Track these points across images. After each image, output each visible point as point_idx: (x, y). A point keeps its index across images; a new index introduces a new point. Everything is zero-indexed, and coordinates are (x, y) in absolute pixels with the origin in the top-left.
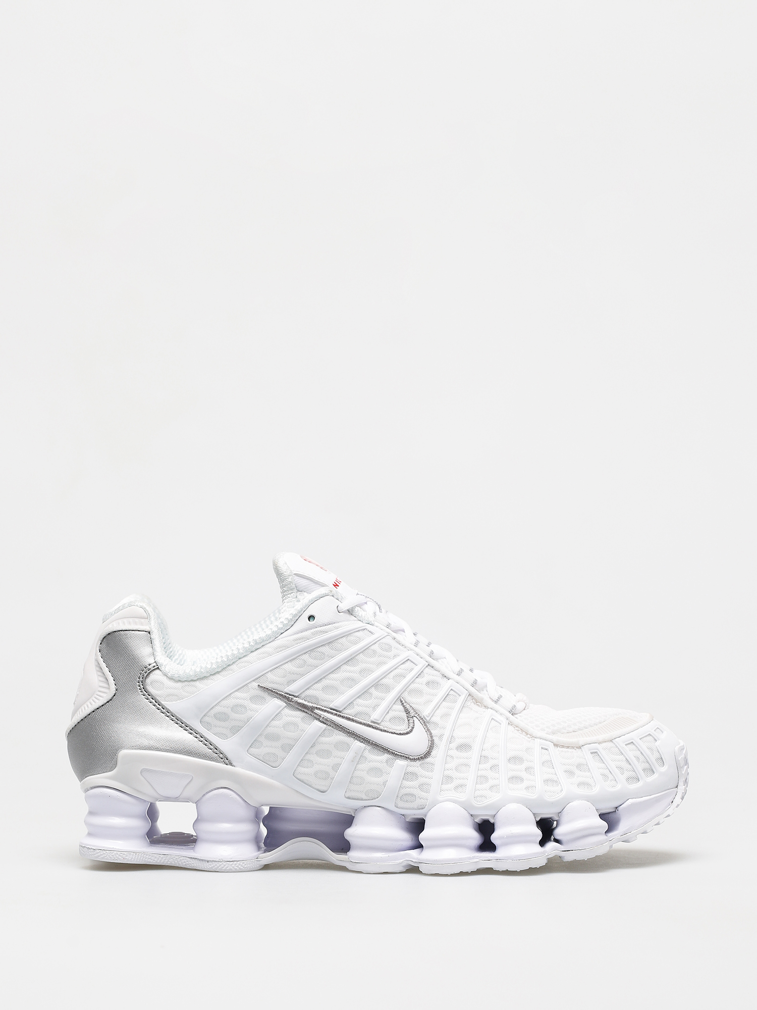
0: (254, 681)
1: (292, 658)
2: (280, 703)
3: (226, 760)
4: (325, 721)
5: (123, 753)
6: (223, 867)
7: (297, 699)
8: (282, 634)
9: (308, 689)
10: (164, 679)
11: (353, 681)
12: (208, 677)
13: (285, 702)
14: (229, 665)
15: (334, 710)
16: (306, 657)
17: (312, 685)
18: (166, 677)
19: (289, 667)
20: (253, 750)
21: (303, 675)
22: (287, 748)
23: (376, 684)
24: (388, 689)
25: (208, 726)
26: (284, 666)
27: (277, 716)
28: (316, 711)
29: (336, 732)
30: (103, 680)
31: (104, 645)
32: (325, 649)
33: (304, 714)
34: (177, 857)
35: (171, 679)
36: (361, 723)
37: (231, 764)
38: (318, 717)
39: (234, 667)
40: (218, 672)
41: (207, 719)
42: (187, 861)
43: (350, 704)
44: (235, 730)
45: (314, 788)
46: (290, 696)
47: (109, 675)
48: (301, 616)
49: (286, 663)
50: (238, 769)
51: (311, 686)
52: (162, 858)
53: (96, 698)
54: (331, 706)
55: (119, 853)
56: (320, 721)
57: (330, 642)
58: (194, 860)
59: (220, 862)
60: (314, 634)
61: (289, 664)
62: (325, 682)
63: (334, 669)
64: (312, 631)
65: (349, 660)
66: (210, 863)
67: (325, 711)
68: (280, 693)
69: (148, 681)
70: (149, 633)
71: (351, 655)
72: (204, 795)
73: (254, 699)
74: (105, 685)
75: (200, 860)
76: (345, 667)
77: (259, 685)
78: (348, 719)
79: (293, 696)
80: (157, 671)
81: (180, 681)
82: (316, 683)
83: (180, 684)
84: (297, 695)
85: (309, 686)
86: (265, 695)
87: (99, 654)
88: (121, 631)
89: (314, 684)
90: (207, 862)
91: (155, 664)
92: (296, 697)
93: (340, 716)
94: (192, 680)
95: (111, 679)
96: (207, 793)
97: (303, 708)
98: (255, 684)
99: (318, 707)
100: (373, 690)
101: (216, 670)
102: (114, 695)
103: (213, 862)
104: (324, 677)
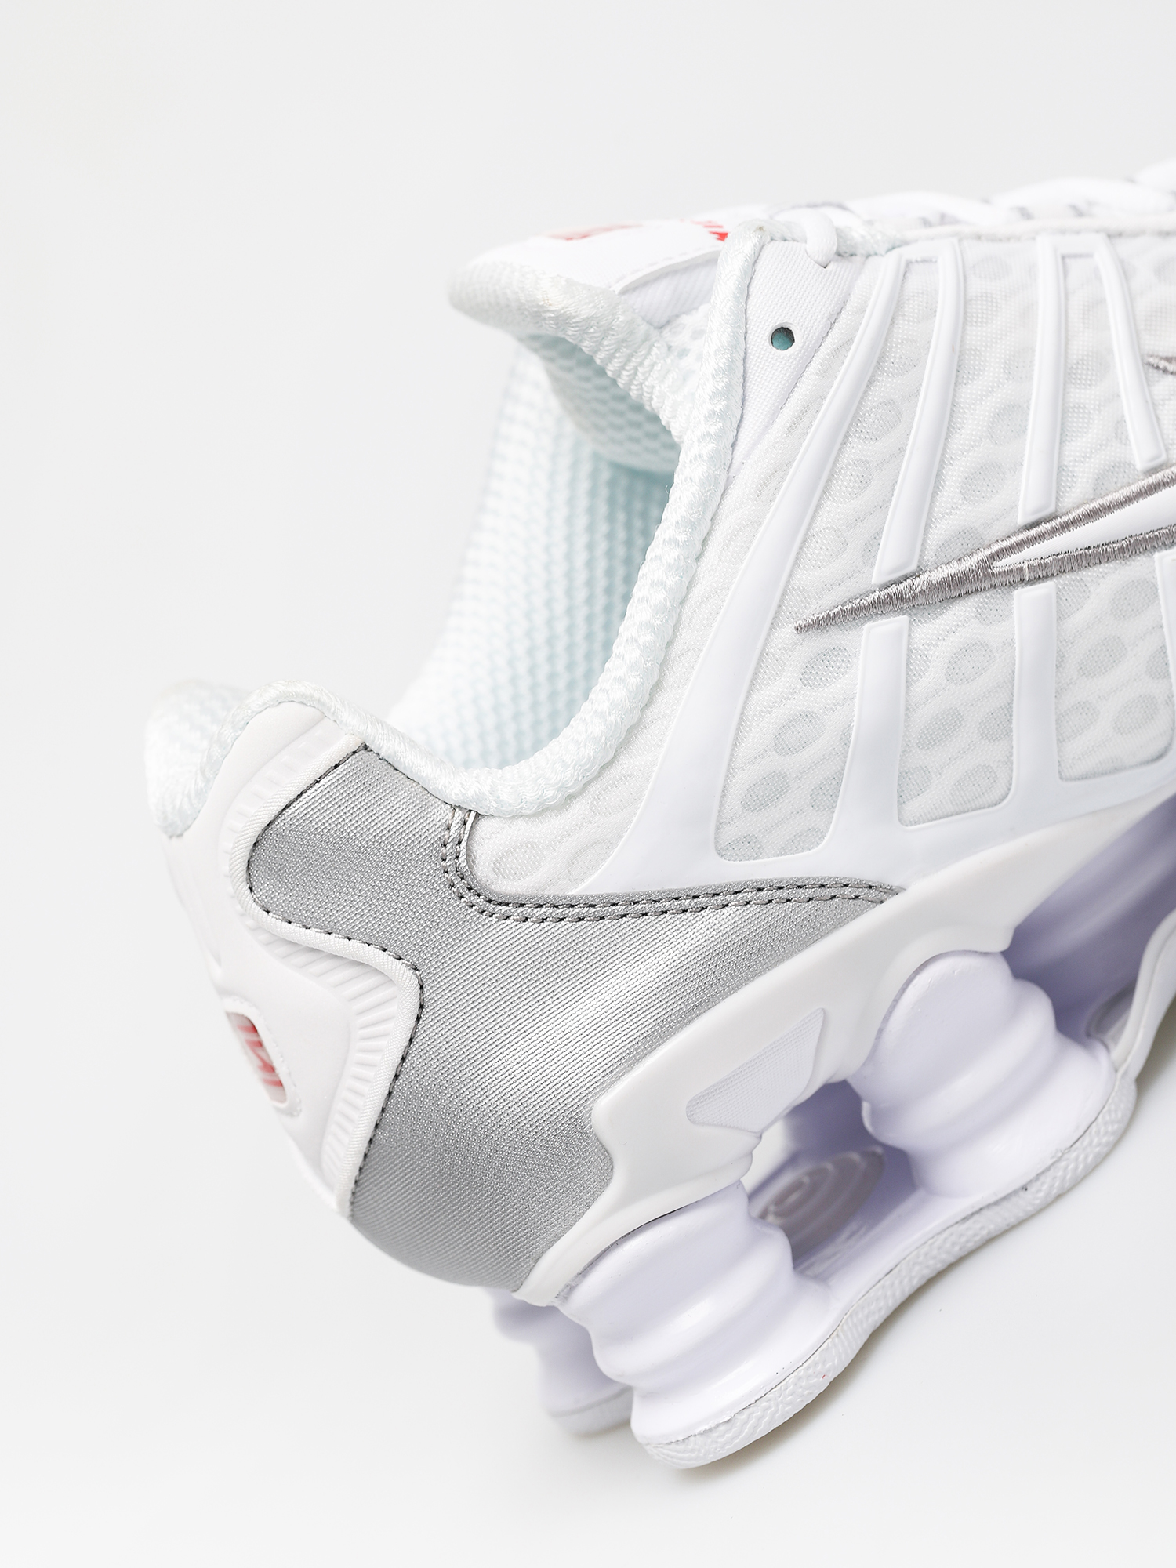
0: (772, 627)
1: (823, 485)
2: (893, 624)
3: (873, 893)
4: (1041, 573)
5: (602, 1110)
6: (1076, 1168)
7: (924, 577)
8: (734, 445)
9: (928, 526)
10: (521, 830)
11: (1012, 413)
12: (640, 719)
13: (902, 611)
14: (669, 644)
15: (1036, 524)
16: (856, 449)
17: (931, 509)
18: (520, 822)
19: (834, 512)
20: (914, 807)
21: (883, 506)
22: (999, 726)
23: (1068, 374)
24: (1101, 362)
25: (749, 846)
26: (821, 522)
27: (911, 664)
28: (1001, 565)
29: (1088, 574)
30: (351, 971)
31: (264, 887)
32: (885, 387)
33: (973, 601)
34: (926, 1249)
35: (543, 811)
36: (1129, 500)
37: (893, 892)
38: (1018, 579)
39: (685, 637)
40: (657, 687)
41: (730, 833)
42: (961, 1235)
43: (1059, 473)
44: (826, 795)
45: (1132, 767)
46: (901, 587)
47: (356, 948)
48: (750, 357)
49: (816, 511)
50: (919, 888)
51: (929, 518)
52: (892, 1285)
53: (369, 1038)
54: (1022, 519)
55: (801, 1372)
56: (1031, 582)
57: (878, 362)
58: (976, 1217)
59: (1059, 1160)
60: (826, 373)
61: (828, 504)
62: (954, 475)
63: (946, 421)
64: (814, 366)
65: (959, 370)
66: (1032, 1189)
67: (1019, 546)
68: (870, 599)
69: (483, 871)
70: (366, 747)
71: (953, 349)
72: (881, 1031)
73: (810, 674)
74: (373, 980)
75: (996, 1203)
76: (967, 393)
77: (799, 629)
78: (1093, 515)
79: (906, 578)
80: (483, 824)
81: (571, 798)
82: (935, 493)
83: (579, 808)
84: (913, 567)
85: (925, 517)
86: (835, 637)
87: (271, 920)
88: (287, 807)
89: (932, 502)
90: (1022, 1193)
91: (459, 815)
92: (915, 575)
93: (1065, 527)
94: (605, 767)
95: (372, 954)
96: (886, 1019)
97: (956, 588)
98: (787, 632)
99: (995, 548)
100: (1077, 395)
101: (648, 686)
102: (422, 988)
103: (1042, 1178)
104: (942, 462)
